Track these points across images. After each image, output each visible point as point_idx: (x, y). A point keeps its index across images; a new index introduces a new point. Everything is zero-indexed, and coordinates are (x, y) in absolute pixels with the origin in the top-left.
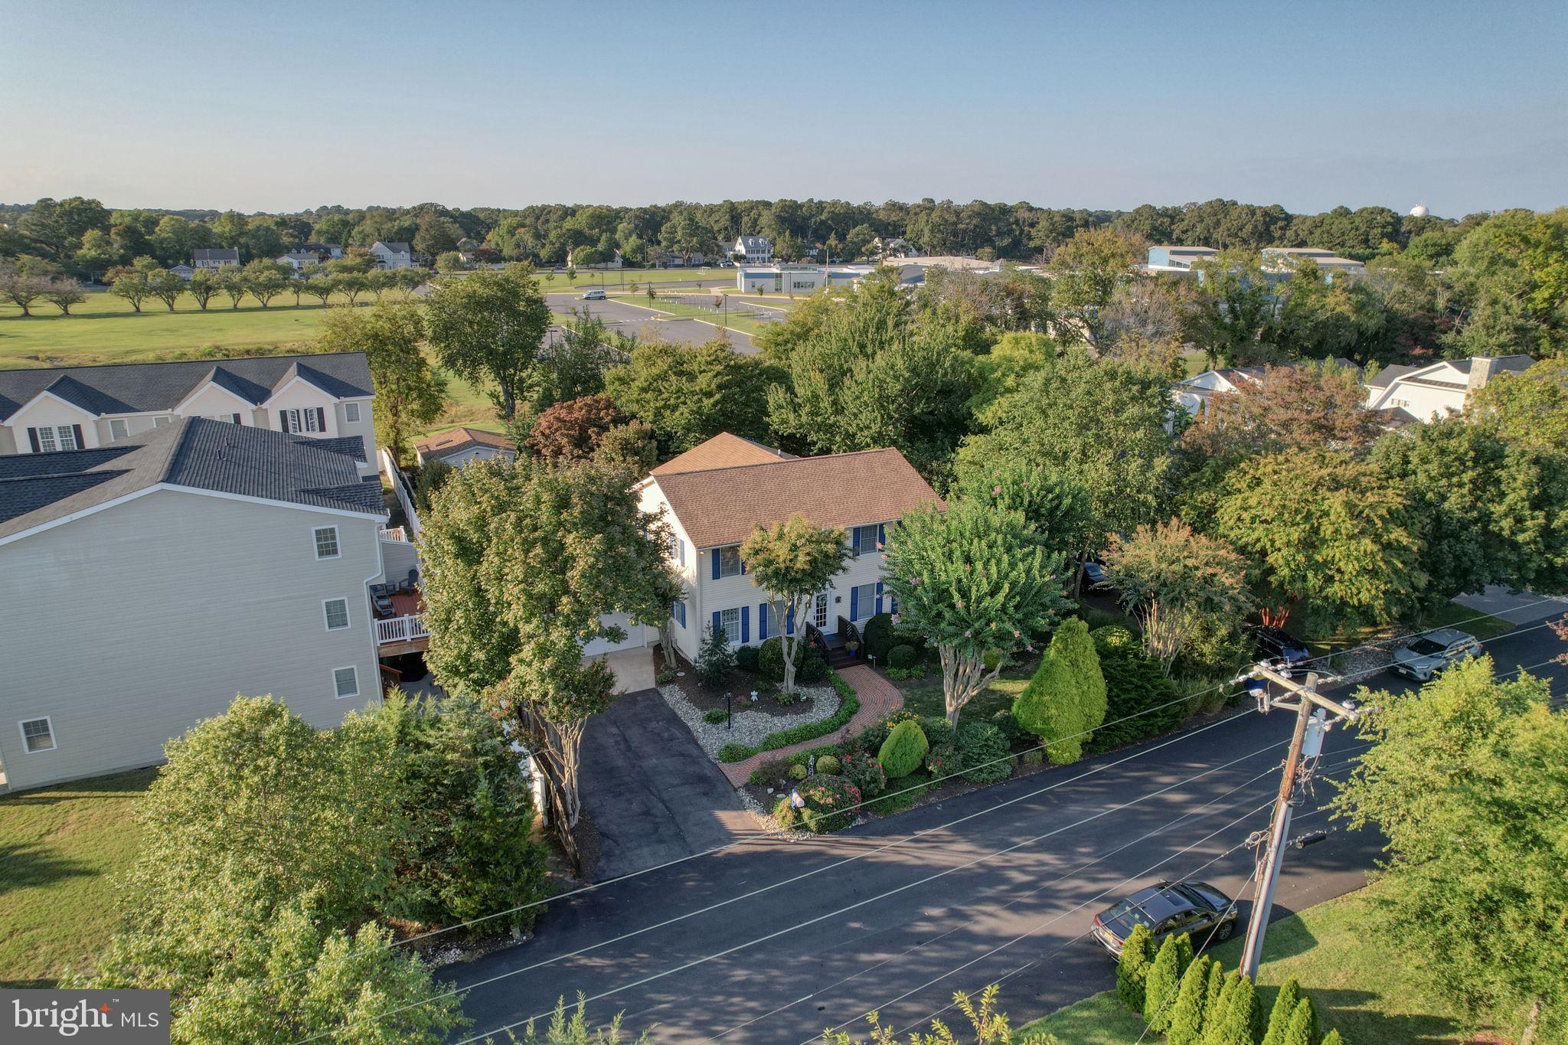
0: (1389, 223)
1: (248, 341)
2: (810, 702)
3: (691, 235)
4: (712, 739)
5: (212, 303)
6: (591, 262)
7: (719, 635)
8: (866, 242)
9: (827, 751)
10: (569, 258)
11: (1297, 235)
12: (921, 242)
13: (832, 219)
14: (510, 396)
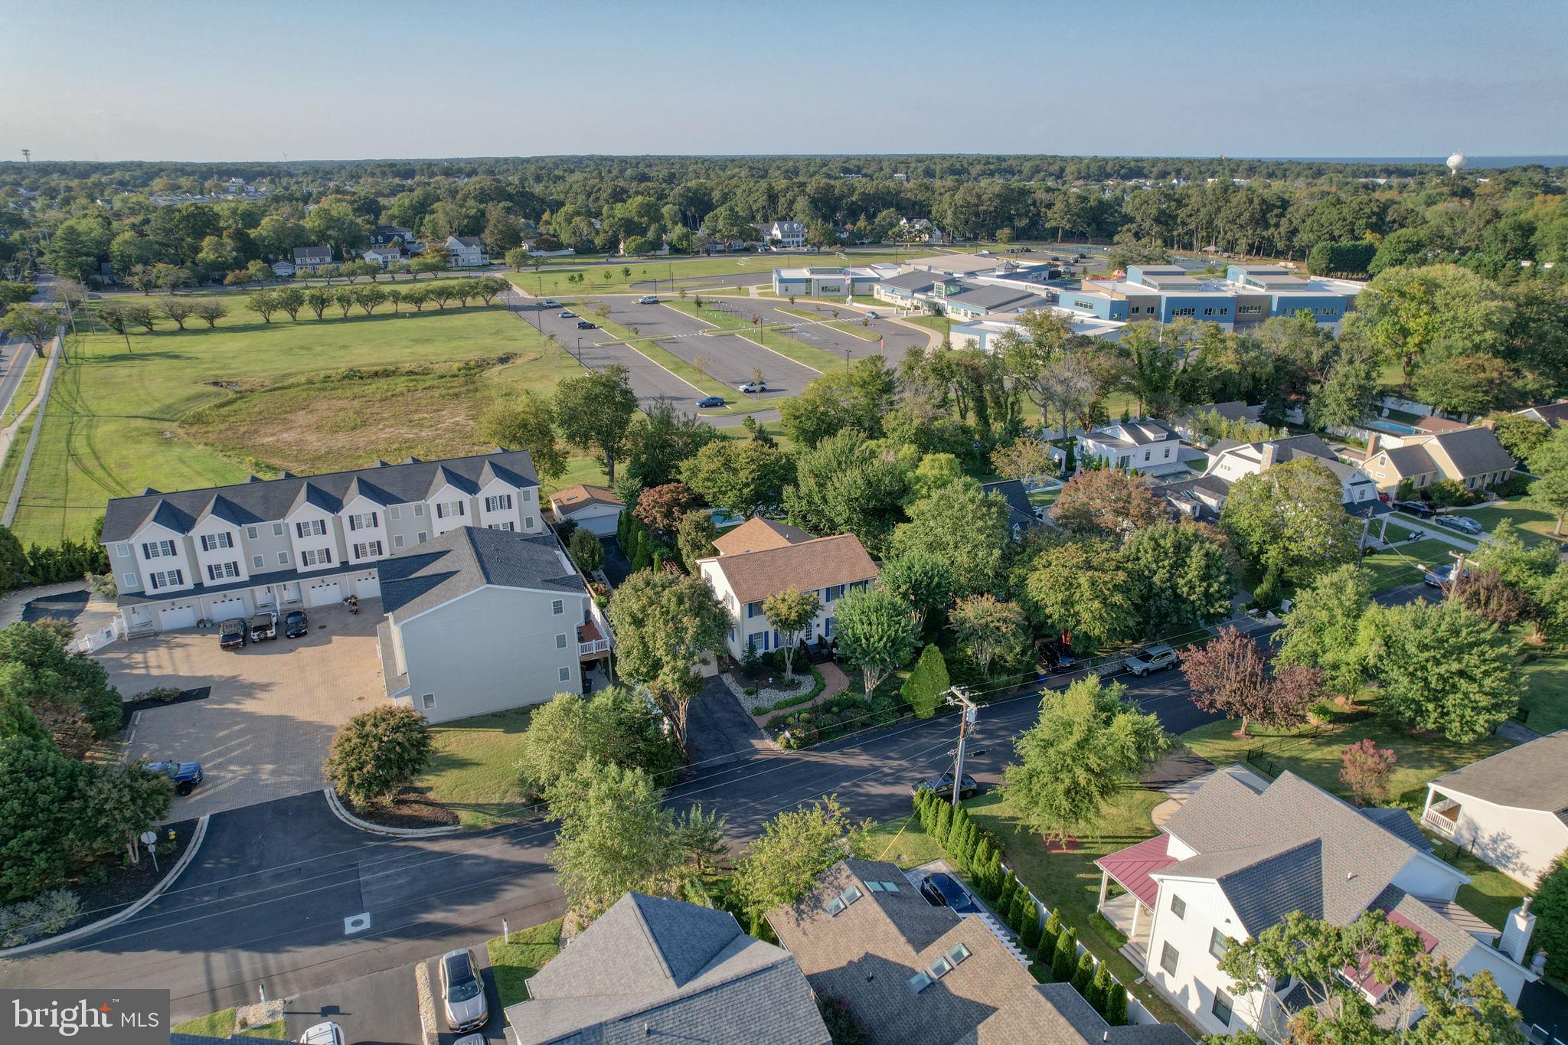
0: (1374, 213)
1: (373, 361)
2: (800, 683)
3: (732, 225)
4: (748, 704)
5: (327, 313)
6: (641, 251)
7: (752, 648)
8: (892, 225)
9: (805, 711)
10: (621, 246)
11: (1291, 222)
12: (945, 222)
13: (863, 200)
14: (611, 458)
